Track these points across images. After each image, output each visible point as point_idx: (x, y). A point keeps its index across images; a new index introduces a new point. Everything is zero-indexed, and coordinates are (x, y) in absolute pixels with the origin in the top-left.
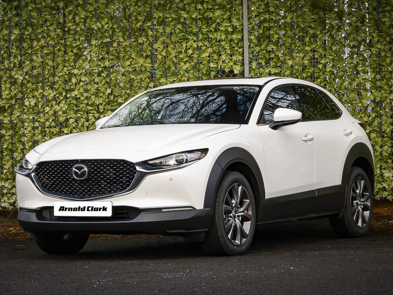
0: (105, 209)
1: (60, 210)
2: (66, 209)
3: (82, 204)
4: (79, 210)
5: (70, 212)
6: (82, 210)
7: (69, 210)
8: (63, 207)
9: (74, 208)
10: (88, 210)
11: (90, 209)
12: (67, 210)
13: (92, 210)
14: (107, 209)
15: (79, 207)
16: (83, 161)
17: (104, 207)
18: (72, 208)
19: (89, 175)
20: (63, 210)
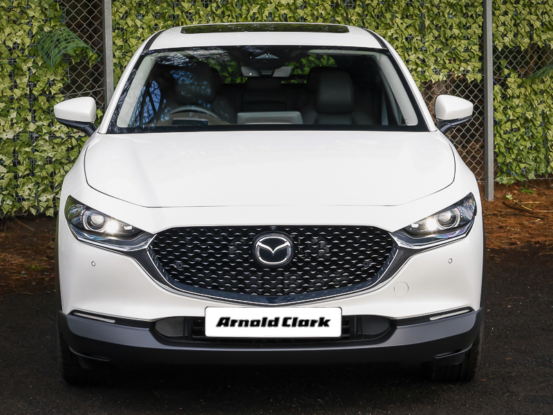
0: (323, 323)
1: (219, 324)
2: (234, 322)
3: (271, 313)
4: (264, 325)
5: (243, 328)
6: (270, 325)
7: (240, 325)
8: (228, 319)
9: (253, 322)
10: (285, 324)
11: (290, 322)
12: (237, 324)
13: (294, 325)
14: (329, 323)
15: (265, 319)
16: (280, 229)
17: (322, 319)
18: (247, 322)
19: (294, 255)
20: (226, 325)
